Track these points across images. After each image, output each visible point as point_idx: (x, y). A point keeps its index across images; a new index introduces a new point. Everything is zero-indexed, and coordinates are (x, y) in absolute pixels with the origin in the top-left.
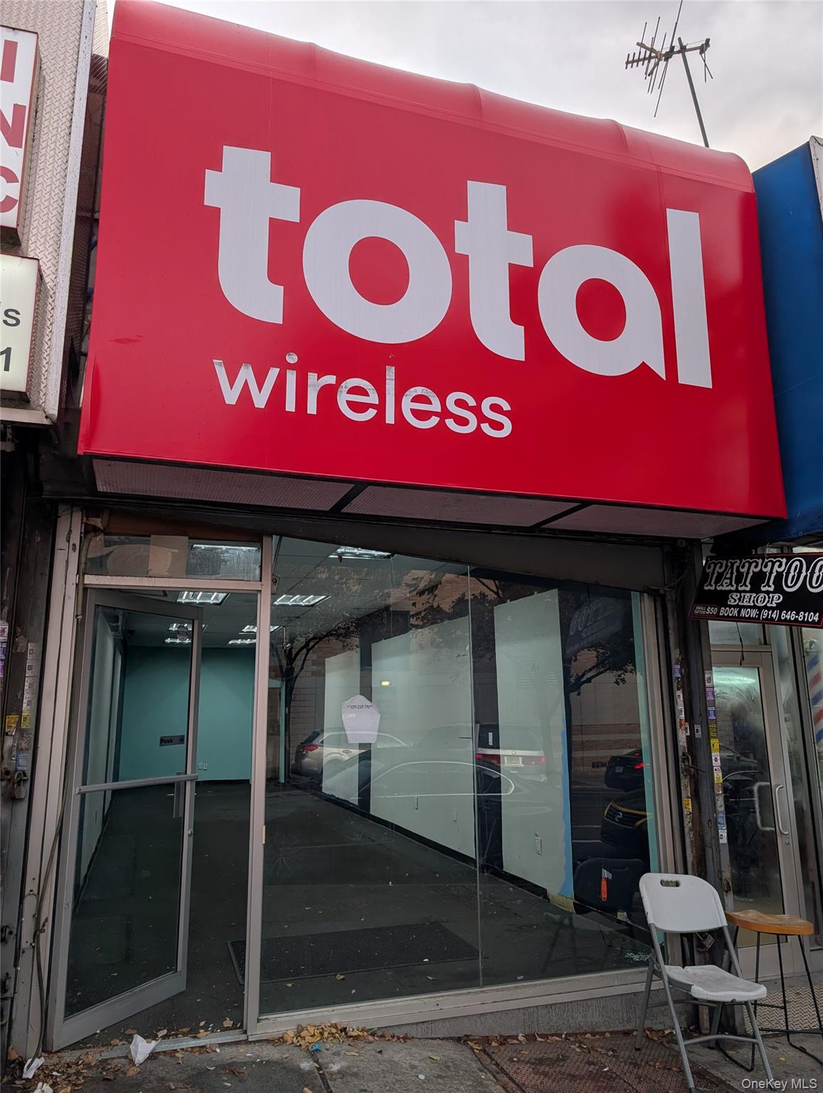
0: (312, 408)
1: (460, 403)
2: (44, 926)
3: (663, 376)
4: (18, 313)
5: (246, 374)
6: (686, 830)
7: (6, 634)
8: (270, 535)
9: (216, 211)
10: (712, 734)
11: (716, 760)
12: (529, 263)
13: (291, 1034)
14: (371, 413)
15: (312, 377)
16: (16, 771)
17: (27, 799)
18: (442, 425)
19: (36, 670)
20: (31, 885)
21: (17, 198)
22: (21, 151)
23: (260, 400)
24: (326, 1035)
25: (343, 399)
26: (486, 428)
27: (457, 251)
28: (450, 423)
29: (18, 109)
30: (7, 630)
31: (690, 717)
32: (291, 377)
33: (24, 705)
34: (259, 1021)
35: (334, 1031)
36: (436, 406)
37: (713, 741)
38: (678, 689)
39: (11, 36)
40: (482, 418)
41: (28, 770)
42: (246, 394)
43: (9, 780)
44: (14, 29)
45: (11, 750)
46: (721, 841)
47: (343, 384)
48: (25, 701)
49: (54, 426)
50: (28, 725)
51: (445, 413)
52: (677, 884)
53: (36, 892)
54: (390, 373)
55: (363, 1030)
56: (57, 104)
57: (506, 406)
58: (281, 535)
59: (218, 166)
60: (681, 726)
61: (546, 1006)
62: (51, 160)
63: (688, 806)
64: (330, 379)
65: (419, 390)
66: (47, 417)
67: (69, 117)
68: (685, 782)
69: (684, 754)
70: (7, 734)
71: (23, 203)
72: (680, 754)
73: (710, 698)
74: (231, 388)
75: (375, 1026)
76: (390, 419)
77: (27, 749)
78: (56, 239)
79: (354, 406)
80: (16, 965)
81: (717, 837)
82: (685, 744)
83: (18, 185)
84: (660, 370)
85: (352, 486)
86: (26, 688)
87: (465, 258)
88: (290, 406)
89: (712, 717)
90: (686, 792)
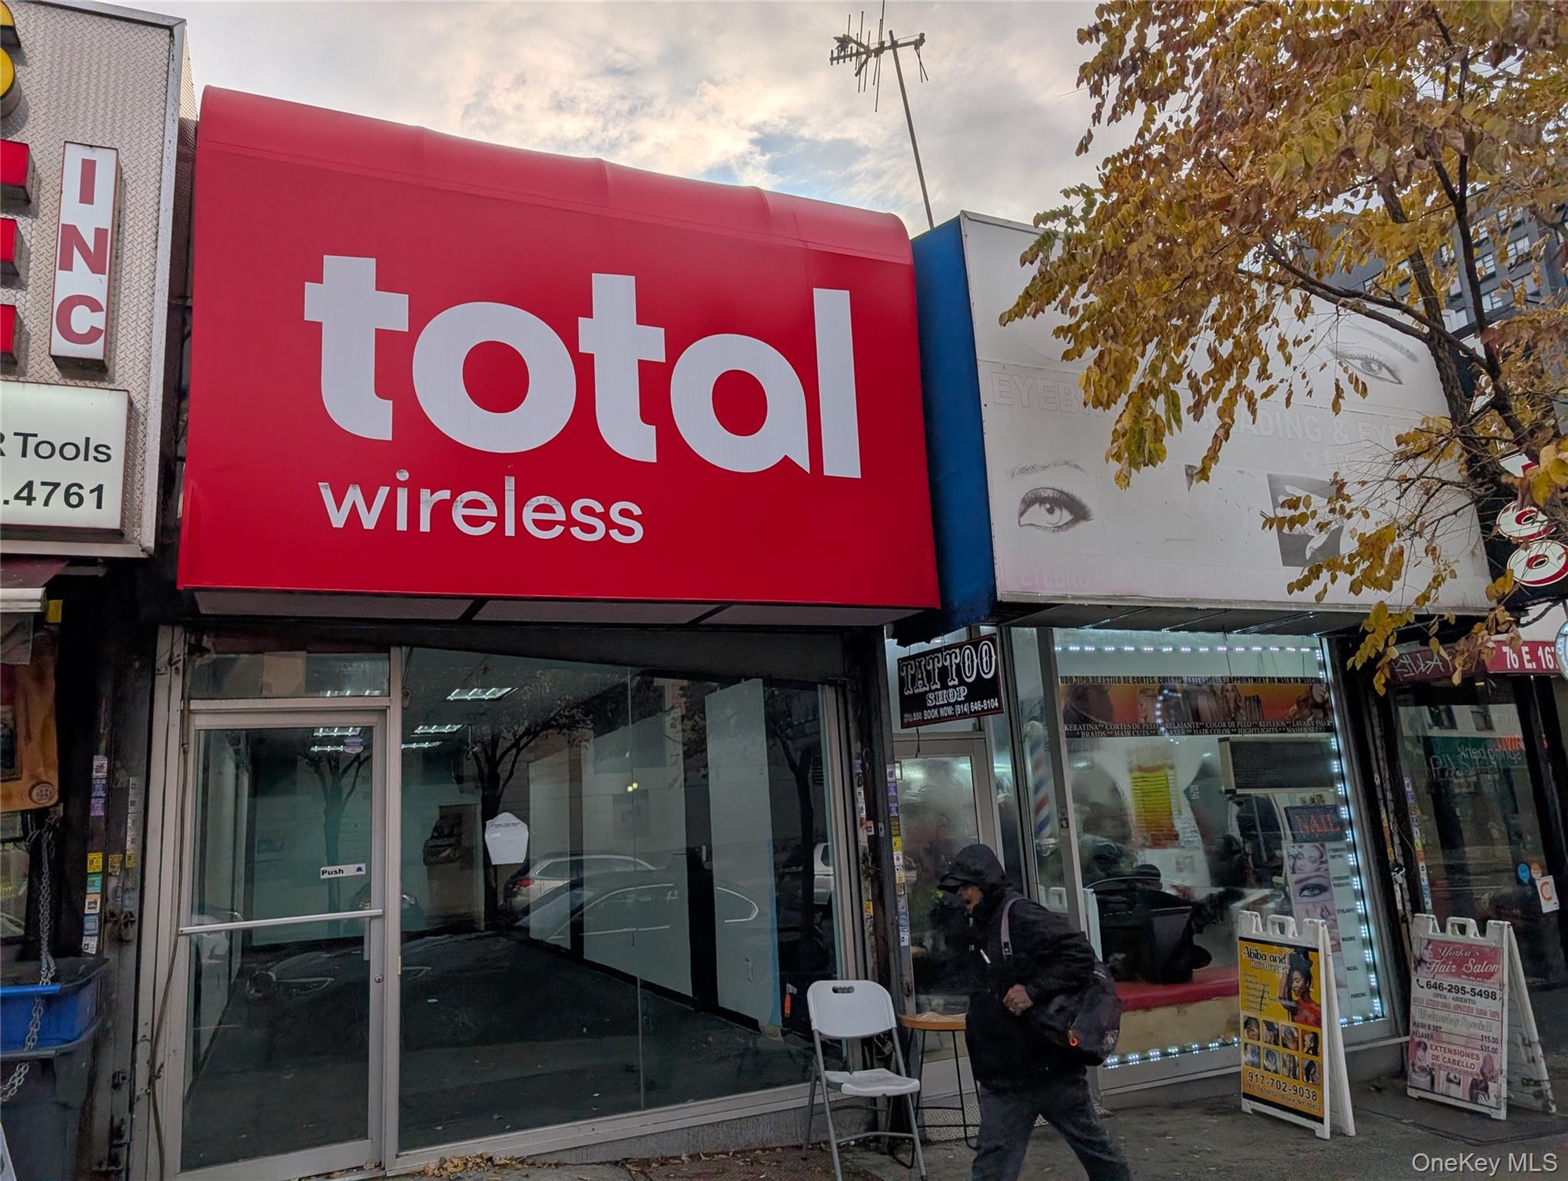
0: (425, 526)
1: (587, 510)
2: (159, 1071)
3: (807, 469)
4: (108, 448)
5: (354, 495)
6: (867, 935)
7: (105, 770)
8: (400, 645)
9: (317, 327)
10: (894, 832)
11: (898, 859)
12: (661, 358)
13: (433, 1166)
14: (489, 526)
15: (425, 493)
16: (122, 912)
17: (136, 941)
18: (567, 533)
19: (140, 807)
20: (143, 1030)
21: (103, 328)
22: (105, 278)
23: (369, 520)
24: (470, 1165)
25: (458, 514)
26: (615, 534)
27: (581, 350)
28: (576, 532)
29: (100, 233)
30: (106, 765)
31: (872, 815)
32: (402, 495)
33: (128, 843)
34: (397, 1156)
35: (479, 1160)
36: (560, 515)
37: (894, 839)
38: (859, 786)
39: (88, 154)
40: (610, 524)
41: (135, 910)
42: (354, 515)
43: (116, 922)
44: (91, 146)
45: (115, 891)
46: (902, 944)
47: (458, 498)
48: (129, 839)
49: (151, 558)
50: (133, 864)
51: (570, 522)
52: (849, 990)
53: (149, 1037)
54: (510, 483)
55: (511, 1159)
56: (141, 217)
57: (637, 511)
58: (411, 645)
59: (318, 278)
60: (861, 825)
61: (712, 1124)
62: (137, 278)
63: (869, 910)
64: (445, 494)
65: (542, 499)
66: (143, 550)
67: (154, 230)
68: (866, 884)
69: (864, 855)
70: (110, 875)
71: (109, 333)
72: (861, 855)
73: (892, 793)
74: (338, 510)
75: (525, 1155)
76: (510, 530)
77: (133, 889)
78: (145, 361)
79: (471, 521)
80: (131, 1109)
81: (898, 939)
82: (866, 844)
83: (102, 315)
84: (804, 463)
85: (472, 601)
86: (129, 824)
87: (590, 358)
88: (402, 525)
89: (894, 814)
90: (868, 895)
